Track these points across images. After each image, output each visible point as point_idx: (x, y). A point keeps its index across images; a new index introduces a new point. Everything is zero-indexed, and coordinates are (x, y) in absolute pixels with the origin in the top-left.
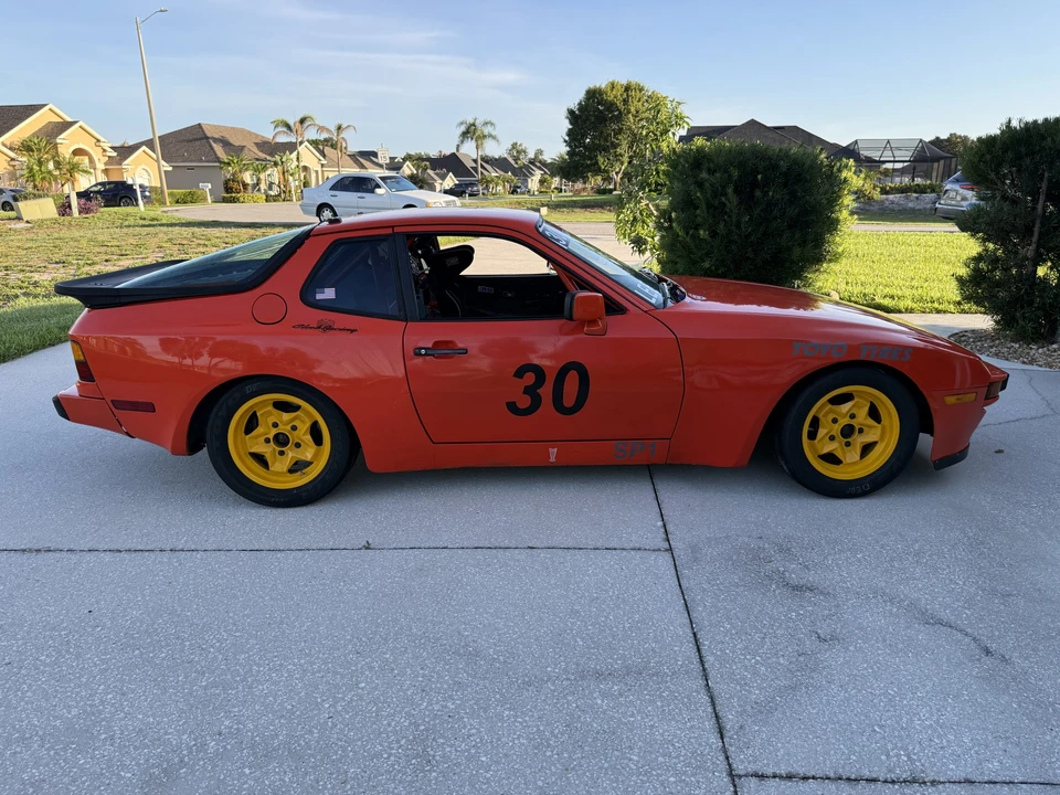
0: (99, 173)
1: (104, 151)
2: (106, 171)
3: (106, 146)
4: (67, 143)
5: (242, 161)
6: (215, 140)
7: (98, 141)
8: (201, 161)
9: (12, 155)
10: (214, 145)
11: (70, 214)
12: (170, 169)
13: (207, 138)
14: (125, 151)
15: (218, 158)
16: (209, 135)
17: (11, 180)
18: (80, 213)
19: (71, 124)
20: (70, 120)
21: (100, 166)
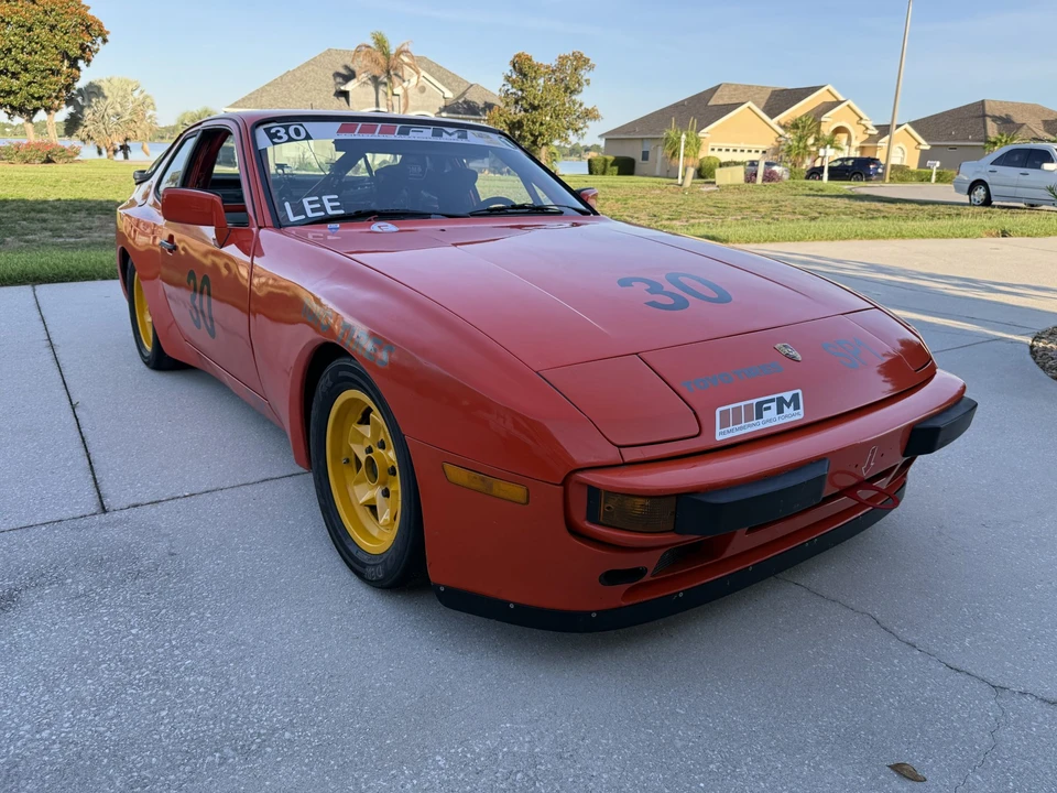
0: (853, 149)
1: (867, 129)
2: (862, 148)
3: (870, 124)
4: (829, 122)
5: (1012, 140)
6: (995, 119)
7: (861, 119)
8: (967, 140)
9: (781, 131)
10: (989, 122)
11: (754, 182)
12: (928, 147)
13: (984, 116)
14: (884, 130)
15: (986, 136)
16: (988, 111)
17: (774, 154)
18: (763, 180)
19: (840, 102)
20: (841, 99)
21: (856, 143)
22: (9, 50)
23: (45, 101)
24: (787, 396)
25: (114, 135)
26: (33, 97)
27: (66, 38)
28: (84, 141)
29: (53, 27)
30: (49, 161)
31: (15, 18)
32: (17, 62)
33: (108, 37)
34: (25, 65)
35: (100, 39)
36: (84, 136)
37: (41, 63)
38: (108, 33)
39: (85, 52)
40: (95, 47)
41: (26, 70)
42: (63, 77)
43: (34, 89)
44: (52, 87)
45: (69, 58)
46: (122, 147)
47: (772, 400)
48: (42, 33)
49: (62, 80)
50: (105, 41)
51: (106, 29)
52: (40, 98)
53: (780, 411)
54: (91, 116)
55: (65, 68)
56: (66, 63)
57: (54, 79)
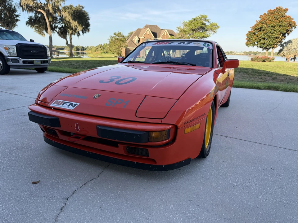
22: (267, 33)
23: (273, 46)
24: (74, 103)
25: (291, 55)
26: (269, 45)
27: (283, 28)
28: (282, 56)
29: (280, 26)
30: (264, 61)
31: (271, 25)
32: (268, 36)
33: (296, 27)
34: (270, 37)
35: (294, 27)
36: (282, 55)
37: (274, 36)
38: (296, 25)
39: (288, 32)
40: (292, 30)
41: (270, 38)
42: (279, 39)
43: (271, 43)
44: (275, 42)
45: (282, 33)
46: (294, 58)
47: (70, 103)
48: (277, 28)
49: (279, 40)
50: (295, 28)
51: (296, 24)
52: (271, 45)
53: (68, 106)
54: (286, 49)
55: (280, 36)
56: (281, 35)
57: (276, 40)
